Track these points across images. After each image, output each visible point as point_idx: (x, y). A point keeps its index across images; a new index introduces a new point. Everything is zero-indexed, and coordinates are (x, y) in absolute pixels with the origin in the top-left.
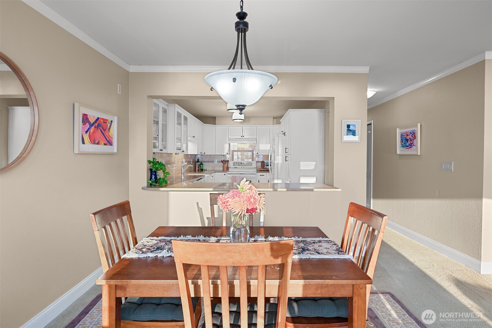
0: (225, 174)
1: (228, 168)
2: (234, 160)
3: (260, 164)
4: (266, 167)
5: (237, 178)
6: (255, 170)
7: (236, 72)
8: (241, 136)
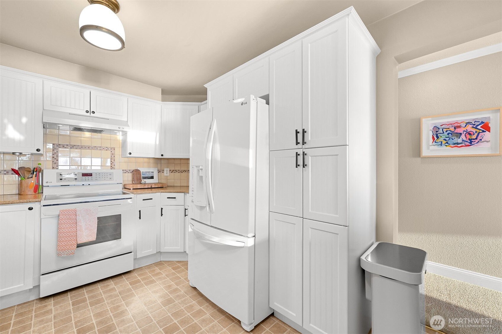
0: (30, 209)
1: (38, 189)
2: (60, 168)
3: (130, 175)
4: (145, 180)
5: (78, 213)
6: (120, 188)
8: (87, 112)
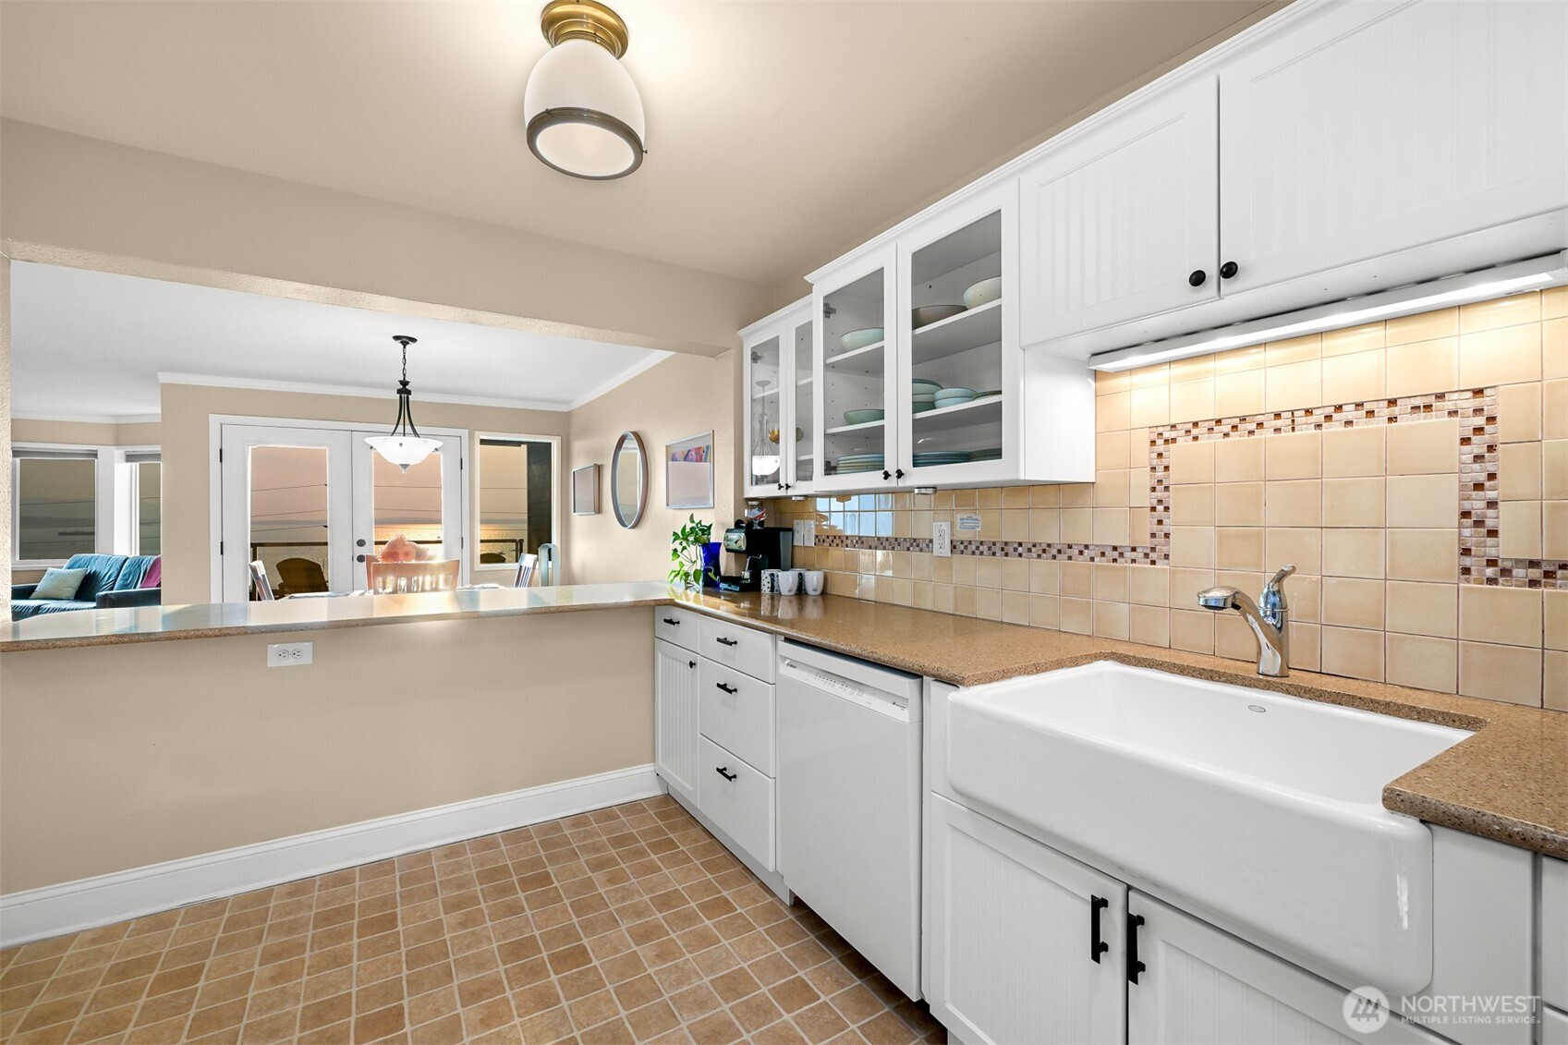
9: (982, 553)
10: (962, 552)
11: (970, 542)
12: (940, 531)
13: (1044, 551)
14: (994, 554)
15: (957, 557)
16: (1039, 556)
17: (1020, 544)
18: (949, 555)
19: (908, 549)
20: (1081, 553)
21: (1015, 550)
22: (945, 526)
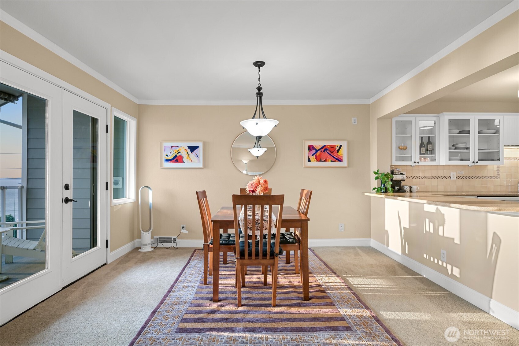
7: (256, 120)
9: (464, 179)
10: (458, 179)
11: (461, 177)
12: (453, 175)
13: (478, 178)
14: (467, 179)
15: (457, 180)
16: (477, 179)
17: (473, 177)
18: (456, 179)
19: (442, 179)
20: (485, 178)
21: (472, 178)
22: (455, 173)
